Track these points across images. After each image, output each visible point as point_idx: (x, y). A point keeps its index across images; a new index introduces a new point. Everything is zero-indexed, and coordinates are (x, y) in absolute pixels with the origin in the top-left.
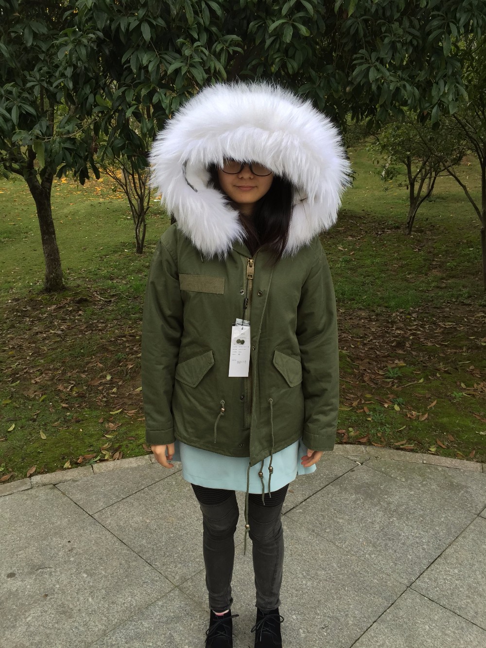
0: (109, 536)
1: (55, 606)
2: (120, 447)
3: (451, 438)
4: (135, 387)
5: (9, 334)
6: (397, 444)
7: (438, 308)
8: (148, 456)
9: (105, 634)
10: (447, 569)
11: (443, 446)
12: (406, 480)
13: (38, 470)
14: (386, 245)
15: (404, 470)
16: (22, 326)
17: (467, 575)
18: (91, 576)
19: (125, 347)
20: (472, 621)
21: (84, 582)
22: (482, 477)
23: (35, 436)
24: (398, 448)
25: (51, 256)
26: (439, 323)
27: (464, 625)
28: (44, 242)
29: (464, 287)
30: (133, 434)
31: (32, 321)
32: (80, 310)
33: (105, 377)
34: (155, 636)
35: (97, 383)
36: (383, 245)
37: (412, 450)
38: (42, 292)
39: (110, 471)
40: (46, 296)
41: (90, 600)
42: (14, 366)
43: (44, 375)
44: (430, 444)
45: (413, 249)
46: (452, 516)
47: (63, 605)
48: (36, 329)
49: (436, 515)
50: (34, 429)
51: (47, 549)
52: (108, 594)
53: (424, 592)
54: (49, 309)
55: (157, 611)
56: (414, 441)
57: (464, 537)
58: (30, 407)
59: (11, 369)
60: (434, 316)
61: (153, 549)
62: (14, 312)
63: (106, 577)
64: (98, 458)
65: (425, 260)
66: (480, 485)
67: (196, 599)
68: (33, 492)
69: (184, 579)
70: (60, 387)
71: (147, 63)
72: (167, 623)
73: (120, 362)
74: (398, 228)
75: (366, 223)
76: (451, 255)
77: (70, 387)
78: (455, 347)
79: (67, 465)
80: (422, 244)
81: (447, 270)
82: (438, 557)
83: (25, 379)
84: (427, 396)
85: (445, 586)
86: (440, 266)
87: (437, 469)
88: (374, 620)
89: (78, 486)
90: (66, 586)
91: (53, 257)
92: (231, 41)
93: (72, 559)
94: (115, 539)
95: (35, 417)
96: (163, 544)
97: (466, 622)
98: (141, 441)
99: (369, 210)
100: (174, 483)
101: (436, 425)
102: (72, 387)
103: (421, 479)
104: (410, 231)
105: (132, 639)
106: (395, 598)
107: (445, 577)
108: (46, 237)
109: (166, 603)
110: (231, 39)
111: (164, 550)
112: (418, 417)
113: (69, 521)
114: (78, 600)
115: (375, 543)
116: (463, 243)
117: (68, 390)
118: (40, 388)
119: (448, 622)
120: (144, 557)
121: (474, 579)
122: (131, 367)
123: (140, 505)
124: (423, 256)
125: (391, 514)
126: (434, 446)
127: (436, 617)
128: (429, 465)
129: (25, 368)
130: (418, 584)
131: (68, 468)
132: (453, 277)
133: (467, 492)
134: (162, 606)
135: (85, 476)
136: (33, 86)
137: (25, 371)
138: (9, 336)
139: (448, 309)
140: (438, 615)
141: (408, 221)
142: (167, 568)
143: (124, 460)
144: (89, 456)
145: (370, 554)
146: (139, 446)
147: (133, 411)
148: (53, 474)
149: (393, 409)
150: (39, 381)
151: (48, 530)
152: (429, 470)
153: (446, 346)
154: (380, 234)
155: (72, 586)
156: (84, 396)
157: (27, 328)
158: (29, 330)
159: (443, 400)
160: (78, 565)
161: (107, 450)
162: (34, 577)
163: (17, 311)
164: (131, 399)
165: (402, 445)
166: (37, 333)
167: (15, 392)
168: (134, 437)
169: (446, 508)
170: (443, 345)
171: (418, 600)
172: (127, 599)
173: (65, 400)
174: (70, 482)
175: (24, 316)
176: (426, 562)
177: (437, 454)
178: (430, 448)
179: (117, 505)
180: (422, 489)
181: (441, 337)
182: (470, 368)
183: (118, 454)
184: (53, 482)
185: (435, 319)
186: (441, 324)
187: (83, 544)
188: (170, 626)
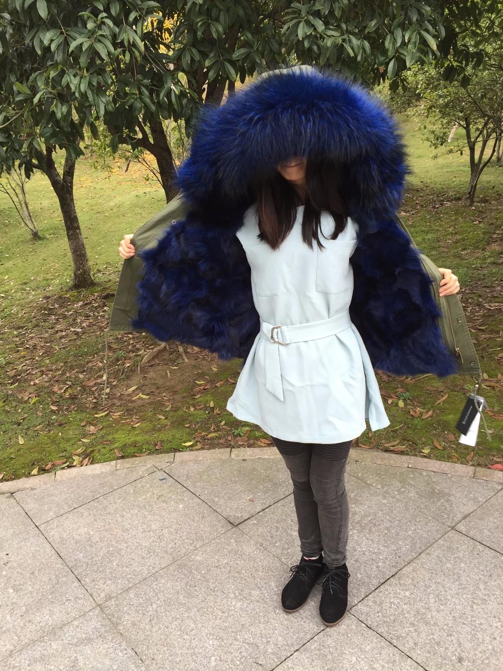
0: (48, 549)
2: (92, 452)
3: (451, 437)
4: (128, 387)
6: (386, 445)
7: (488, 287)
8: (115, 461)
9: (11, 654)
10: (398, 590)
11: (439, 447)
12: (383, 487)
14: (442, 219)
15: (384, 475)
16: (46, 324)
17: (418, 599)
18: (17, 592)
19: (129, 344)
20: (408, 654)
21: (8, 598)
22: (471, 483)
23: (13, 440)
24: (387, 450)
25: (77, 251)
26: (485, 305)
27: (397, 658)
30: (110, 437)
31: (57, 320)
32: (106, 306)
33: (102, 376)
34: (60, 659)
35: (92, 384)
36: (439, 219)
37: (402, 453)
38: (71, 289)
40: (75, 293)
41: (8, 617)
42: (20, 368)
43: (44, 376)
44: (425, 444)
45: (473, 221)
46: (422, 529)
48: (58, 327)
49: (404, 527)
50: (16, 433)
52: (27, 611)
53: (363, 618)
54: (75, 305)
55: (70, 633)
56: (408, 441)
57: (429, 554)
58: (20, 411)
59: (15, 371)
60: (480, 296)
61: (88, 564)
62: (42, 310)
63: (31, 593)
64: (68, 464)
65: (484, 233)
66: (465, 493)
67: (114, 620)
69: (109, 598)
70: (56, 389)
73: (118, 360)
74: (459, 199)
75: (423, 197)
77: (65, 388)
78: (492, 332)
79: (35, 472)
80: (484, 216)
82: (392, 576)
83: (25, 381)
84: (440, 390)
85: (390, 610)
87: (421, 474)
88: (296, 648)
89: (35, 494)
93: (4, 573)
94: (53, 552)
95: (21, 421)
96: (100, 558)
97: (400, 654)
98: (115, 445)
99: (429, 181)
100: (132, 491)
101: (439, 424)
102: (67, 388)
103: (399, 485)
104: (472, 202)
105: (35, 661)
107: (392, 600)
108: (71, 232)
109: (82, 623)
111: (99, 564)
112: (421, 414)
113: (14, 532)
117: (63, 391)
118: (37, 390)
119: (380, 654)
120: (76, 573)
121: (426, 603)
122: (128, 365)
123: (90, 515)
124: (483, 229)
125: (353, 526)
126: (428, 447)
127: (368, 647)
128: (414, 469)
129: (29, 369)
130: (359, 607)
131: (34, 475)
133: (448, 501)
134: (77, 627)
135: (45, 483)
137: (28, 372)
138: (30, 335)
139: (499, 288)
140: (371, 643)
141: (469, 191)
142: (95, 585)
143: (93, 466)
144: (58, 462)
146: (111, 450)
147: (119, 413)
149: (397, 405)
150: (38, 382)
152: (412, 476)
153: (482, 330)
154: (438, 208)
156: (75, 398)
157: (50, 327)
158: (52, 328)
159: (456, 393)
160: (8, 579)
161: (79, 455)
164: (121, 400)
165: (393, 446)
166: (57, 332)
167: (11, 395)
168: (110, 441)
169: (418, 520)
170: (479, 329)
171: (354, 627)
172: (46, 617)
173: (54, 403)
174: (28, 491)
175: (49, 315)
176: (375, 582)
177: (427, 457)
178: (423, 449)
179: (67, 515)
180: (398, 497)
181: (481, 321)
182: (500, 356)
183: (87, 459)
184: (12, 491)
185: (481, 300)
186: (487, 305)
187: (20, 557)
188: (79, 648)
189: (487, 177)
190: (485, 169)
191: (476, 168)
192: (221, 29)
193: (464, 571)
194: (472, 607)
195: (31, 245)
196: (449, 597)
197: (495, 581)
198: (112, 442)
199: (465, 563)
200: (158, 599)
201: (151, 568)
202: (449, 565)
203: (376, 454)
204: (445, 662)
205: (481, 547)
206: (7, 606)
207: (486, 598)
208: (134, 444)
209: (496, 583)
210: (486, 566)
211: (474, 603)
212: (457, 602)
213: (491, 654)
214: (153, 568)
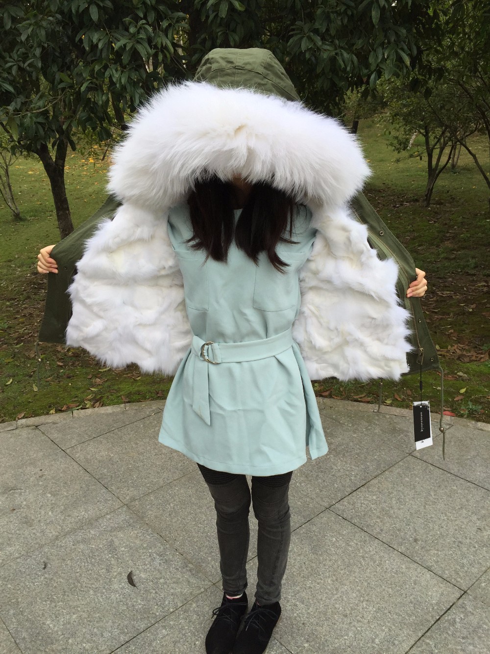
0: (76, 466)
1: (20, 517)
2: (101, 398)
3: (409, 392)
5: (24, 304)
6: (355, 397)
7: (441, 278)
8: (123, 405)
9: (57, 538)
10: (367, 495)
11: (399, 399)
12: (353, 425)
13: (26, 416)
14: (402, 218)
15: (353, 417)
16: (37, 297)
17: (383, 501)
18: (54, 496)
20: (376, 536)
21: (48, 500)
23: (28, 388)
24: (356, 401)
25: (66, 231)
26: (438, 292)
27: (367, 539)
28: (59, 218)
29: (473, 257)
30: (116, 387)
34: (99, 541)
36: (399, 217)
37: (368, 402)
39: (87, 416)
41: (50, 513)
42: (21, 331)
44: (387, 397)
45: (429, 221)
46: (385, 455)
47: (26, 517)
49: (371, 453)
50: (29, 383)
51: (21, 475)
52: (65, 509)
53: (340, 513)
55: (104, 523)
56: (373, 394)
57: (391, 471)
58: (29, 365)
59: (18, 333)
61: (112, 477)
62: (31, 285)
63: (66, 496)
64: (80, 407)
65: (439, 232)
67: (140, 514)
68: (17, 431)
69: (133, 499)
70: (59, 349)
71: (97, 41)
72: (111, 531)
74: (417, 200)
75: (384, 197)
76: (466, 227)
78: (444, 314)
79: (52, 411)
80: (439, 217)
81: (459, 241)
82: (362, 486)
83: (29, 342)
85: (361, 508)
86: (454, 238)
87: (385, 417)
89: (57, 427)
90: (31, 503)
92: (177, 18)
93: (41, 483)
94: (81, 468)
95: (32, 373)
96: (121, 472)
97: (370, 537)
98: (121, 393)
99: (390, 183)
100: (142, 425)
103: (367, 424)
104: (429, 203)
105: (79, 542)
106: (313, 516)
107: (362, 502)
108: (61, 213)
109: (113, 516)
111: (122, 477)
113: (44, 454)
114: (40, 514)
115: (308, 474)
116: (481, 214)
117: (66, 351)
118: (41, 349)
119: (354, 537)
120: (103, 483)
121: (389, 504)
123: (108, 442)
124: (438, 228)
126: (390, 399)
127: (345, 532)
128: (379, 413)
129: (31, 333)
130: (337, 506)
131: (52, 414)
132: (464, 248)
134: (110, 519)
135: (64, 419)
136: (11, 67)
137: (30, 335)
138: (23, 306)
139: (450, 279)
140: (347, 530)
141: (426, 193)
142: (120, 491)
143: (101, 408)
144: (72, 405)
145: (300, 483)
146: (119, 397)
148: (37, 418)
151: (25, 461)
152: (377, 418)
153: (436, 312)
154: (398, 207)
155: (37, 503)
156: (78, 356)
157: (42, 299)
160: (45, 487)
161: (90, 400)
162: (6, 496)
163: (34, 284)
165: (361, 398)
167: (18, 353)
168: (116, 390)
169: (382, 448)
170: (433, 312)
171: (333, 519)
172: (82, 513)
173: (60, 360)
174: (51, 424)
175: (39, 289)
176: (349, 490)
177: (391, 405)
178: (386, 400)
179: (89, 442)
180: (366, 433)
181: (434, 305)
182: (450, 332)
183: (98, 403)
184: (36, 424)
185: (434, 288)
186: (439, 293)
187: (52, 472)
188: (113, 533)
189: (442, 182)
190: (441, 175)
191: (433, 172)
193: (419, 483)
194: (425, 507)
195: (12, 225)
196: (408, 500)
197: (443, 490)
198: (118, 391)
199: (420, 478)
200: (174, 501)
201: (166, 480)
202: (407, 479)
203: (347, 402)
204: (404, 541)
205: (432, 468)
206: (48, 505)
207: (435, 501)
208: (138, 393)
209: (443, 491)
210: (436, 480)
211: (427, 504)
212: (413, 503)
213: (439, 537)
214: (168, 479)
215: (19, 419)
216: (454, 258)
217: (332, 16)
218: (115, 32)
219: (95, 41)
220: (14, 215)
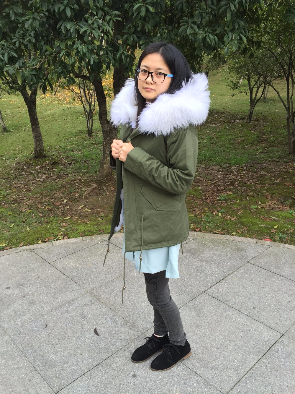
0: (58, 272)
1: (28, 300)
2: (68, 234)
3: (245, 228)
4: (79, 206)
5: (14, 181)
6: (215, 231)
7: (259, 164)
8: (81, 237)
9: (51, 311)
10: (225, 285)
11: (240, 232)
12: (215, 247)
13: (25, 245)
14: (235, 129)
15: (215, 243)
16: (21, 177)
17: (234, 287)
18: (47, 288)
19: (75, 186)
20: (232, 306)
21: (43, 290)
22: (255, 246)
23: (24, 229)
24: (216, 233)
25: (37, 138)
27: (227, 308)
28: (33, 130)
29: (278, 152)
31: (27, 175)
32: (54, 168)
33: (63, 201)
34: (75, 312)
35: (59, 204)
36: (233, 129)
37: (222, 234)
38: (33, 159)
39: (61, 244)
40: (35, 161)
41: (46, 298)
42: (15, 196)
43: (31, 201)
44: (233, 231)
45: (251, 131)
46: (234, 262)
47: (32, 300)
48: (28, 178)
49: (226, 262)
50: (24, 226)
51: (26, 277)
52: (54, 295)
53: (211, 294)
54: (36, 168)
55: (77, 302)
56: (225, 230)
57: (238, 271)
58: (22, 216)
59: (13, 198)
60: (255, 168)
61: (79, 277)
62: (17, 170)
63: (54, 288)
64: (56, 239)
65: (257, 137)
66: (253, 249)
67: (97, 297)
68: (21, 253)
69: (93, 289)
70: (39, 206)
71: (70, 28)
72: (82, 306)
73: (72, 193)
74: (244, 119)
75: (225, 117)
76: (273, 134)
77: (44, 206)
78: (262, 184)
79: (40, 242)
80: (257, 128)
81: (269, 142)
82: (222, 280)
83: (20, 203)
84: (238, 209)
85: (222, 292)
86: (266, 141)
87: (232, 242)
88: (183, 305)
89: (44, 250)
90: (34, 292)
91: (38, 138)
92: (115, 15)
93: (38, 281)
94: (61, 273)
95: (25, 221)
96: (84, 275)
98: (79, 231)
99: (227, 108)
100: (93, 249)
101: (239, 223)
102: (45, 206)
103: (223, 246)
104: (250, 120)
105: (64, 313)
106: (195, 297)
107: (223, 288)
108: (34, 127)
109: (82, 299)
110: (114, 14)
111: (85, 277)
112: (230, 219)
113: (38, 265)
114: (40, 298)
115: (191, 274)
116: (281, 126)
118: (28, 207)
119: (220, 307)
120: (74, 280)
121: (238, 289)
122: (77, 195)
123: (75, 258)
124: (256, 135)
125: (203, 262)
126: (235, 232)
128: (229, 240)
129: (21, 197)
130: (209, 291)
131: (40, 244)
132: (272, 146)
133: (245, 252)
134: (80, 300)
135: (48, 246)
136: (15, 42)
137: (21, 199)
138: (14, 182)
139: (265, 164)
140: (215, 303)
141: (249, 114)
142: (85, 285)
143: (69, 240)
144: (51, 238)
145: (187, 279)
146: (78, 233)
147: (77, 218)
148: (32, 246)
149: (218, 215)
150: (28, 203)
151: (27, 269)
152: (228, 243)
153: (257, 183)
154: (233, 123)
155: (37, 292)
156: (51, 210)
157: (24, 178)
158: (25, 179)
159: (246, 210)
160: (41, 284)
161: (61, 235)
162: (19, 288)
163: (19, 169)
164: (77, 211)
165: (218, 232)
166: (29, 181)
167: (15, 209)
168: (76, 229)
169: (232, 259)
170: (256, 183)
171: (207, 297)
172: (64, 297)
173: (41, 213)
174: (40, 249)
175: (22, 172)
176: (215, 282)
177: (235, 235)
178: (233, 233)
179: (63, 258)
180: (222, 251)
181: (256, 179)
182: (267, 194)
183: (66, 237)
184: (32, 249)
185: (256, 170)
186: (259, 173)
187: (44, 275)
188: (83, 308)
189: (258, 108)
190: (257, 103)
191: (253, 102)
192: (150, 27)
193: (254, 277)
194: (258, 290)
195: (2, 135)
196: (248, 287)
197: (267, 281)
198: (77, 230)
199: (254, 275)
200: (116, 289)
201: (110, 278)
202: (247, 275)
203: (210, 234)
204: (247, 309)
205: (261, 269)
206: (44, 293)
207: (264, 287)
208: (89, 231)
209: (268, 282)
210: (264, 276)
211: (259, 289)
212: (251, 288)
213: (267, 306)
214: (111, 278)
215: (21, 246)
216: (267, 152)
217: (204, 15)
218: (80, 23)
219: (68, 28)
220: (3, 129)
